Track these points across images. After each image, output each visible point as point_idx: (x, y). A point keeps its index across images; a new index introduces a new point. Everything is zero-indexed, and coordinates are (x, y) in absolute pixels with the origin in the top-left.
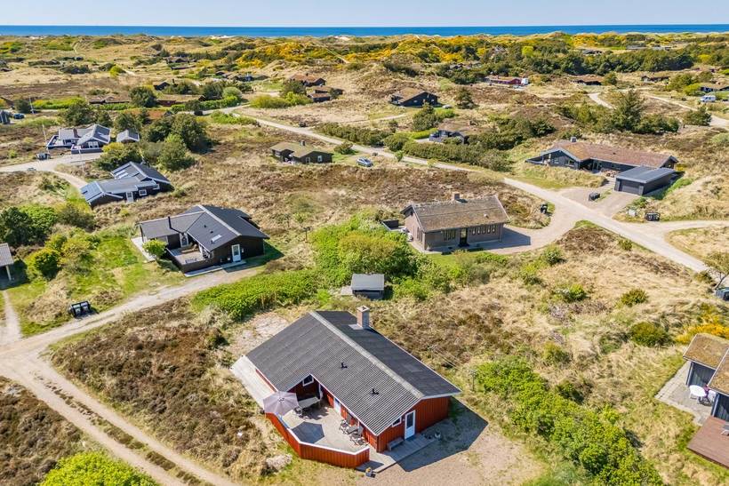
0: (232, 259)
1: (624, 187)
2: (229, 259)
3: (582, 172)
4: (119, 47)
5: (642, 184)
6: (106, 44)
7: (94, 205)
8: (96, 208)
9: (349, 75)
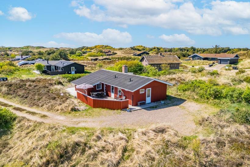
0: (71, 72)
1: (222, 62)
2: (70, 72)
3: (205, 61)
4: (44, 49)
5: (229, 60)
6: (40, 48)
7: (21, 65)
8: (22, 66)
9: (119, 51)
